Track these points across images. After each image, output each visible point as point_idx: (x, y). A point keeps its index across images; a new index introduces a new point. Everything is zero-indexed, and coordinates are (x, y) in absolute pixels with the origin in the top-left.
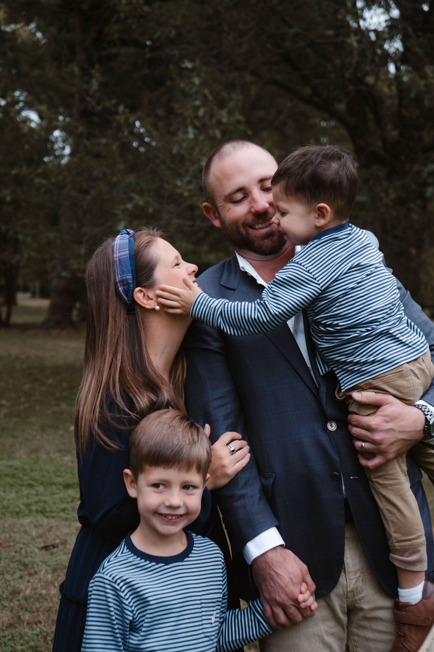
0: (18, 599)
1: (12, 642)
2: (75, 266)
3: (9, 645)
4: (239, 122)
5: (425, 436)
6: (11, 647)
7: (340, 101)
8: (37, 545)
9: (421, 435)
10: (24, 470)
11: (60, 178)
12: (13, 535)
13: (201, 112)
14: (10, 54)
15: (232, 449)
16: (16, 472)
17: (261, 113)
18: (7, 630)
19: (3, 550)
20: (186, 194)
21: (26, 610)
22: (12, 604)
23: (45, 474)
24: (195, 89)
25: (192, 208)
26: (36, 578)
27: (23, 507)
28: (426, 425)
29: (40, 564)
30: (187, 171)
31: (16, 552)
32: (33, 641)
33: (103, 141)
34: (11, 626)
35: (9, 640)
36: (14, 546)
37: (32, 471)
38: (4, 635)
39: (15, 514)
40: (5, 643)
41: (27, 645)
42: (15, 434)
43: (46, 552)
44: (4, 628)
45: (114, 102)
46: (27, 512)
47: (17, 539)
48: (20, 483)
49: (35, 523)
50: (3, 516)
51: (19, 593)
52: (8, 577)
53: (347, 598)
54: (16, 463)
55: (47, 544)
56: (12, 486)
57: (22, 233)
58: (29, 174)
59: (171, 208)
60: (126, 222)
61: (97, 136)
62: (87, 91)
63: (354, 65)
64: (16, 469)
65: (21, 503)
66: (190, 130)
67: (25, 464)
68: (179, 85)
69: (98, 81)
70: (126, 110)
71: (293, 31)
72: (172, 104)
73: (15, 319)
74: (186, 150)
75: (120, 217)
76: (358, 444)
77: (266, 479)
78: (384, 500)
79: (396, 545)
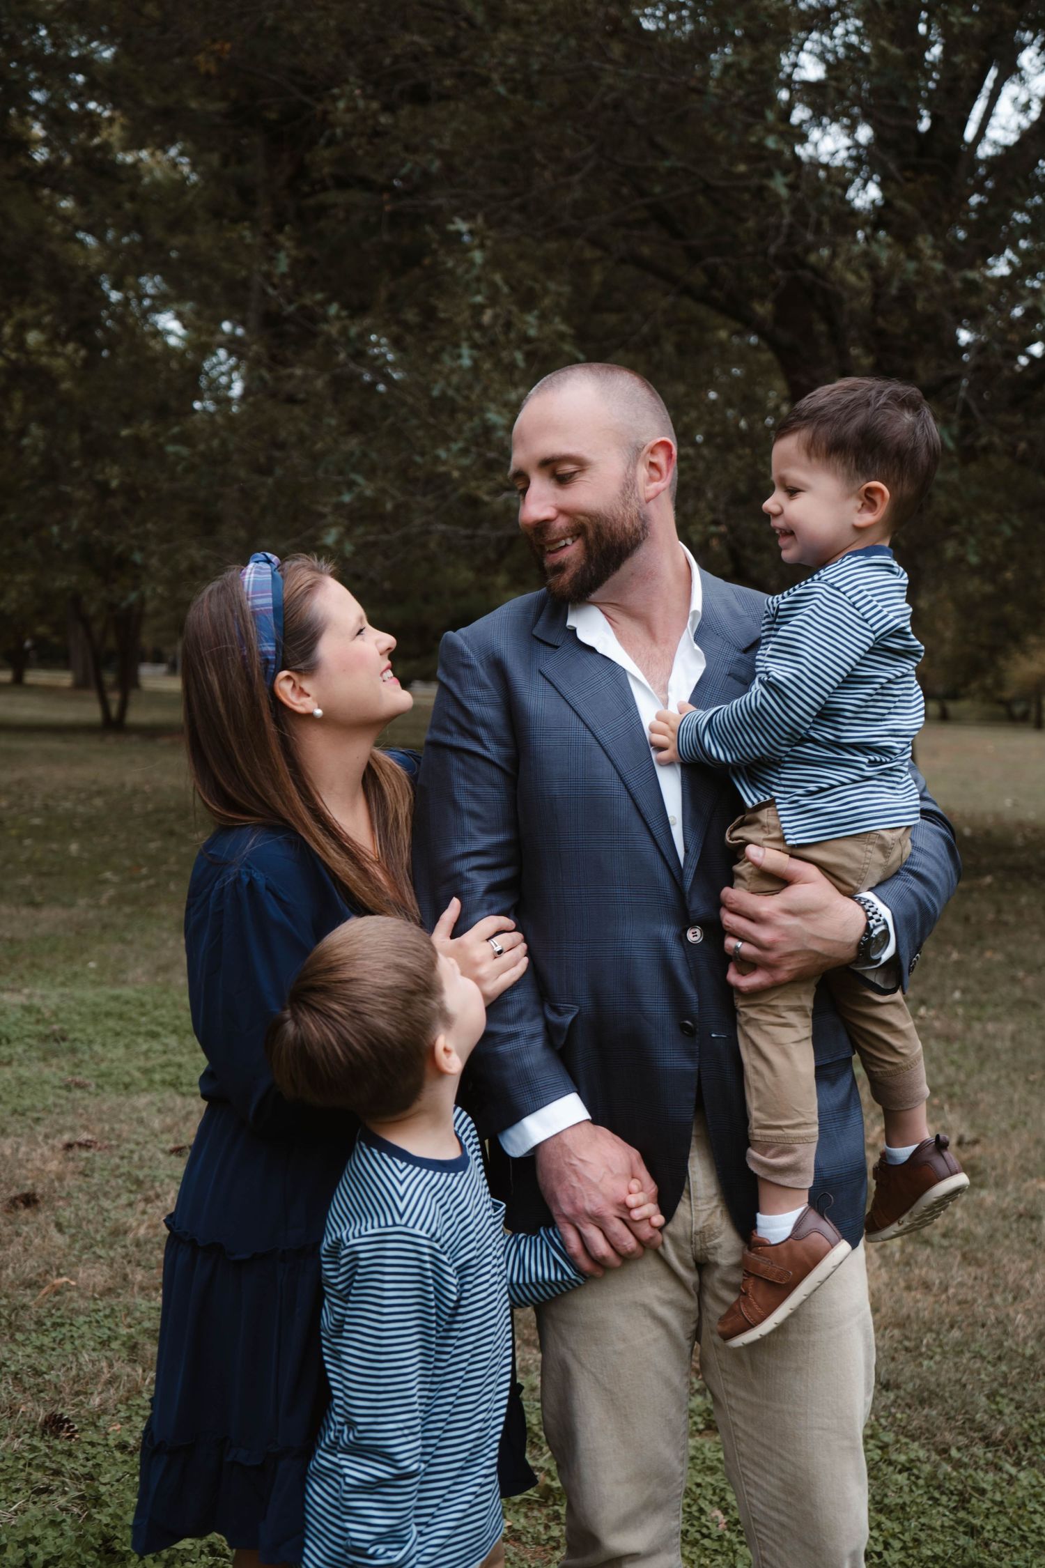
0: (123, 1243)
1: (110, 1320)
3: (104, 1326)
4: (562, 336)
5: (858, 957)
6: (109, 1329)
7: (762, 297)
8: (162, 1146)
9: (850, 953)
10: (142, 1005)
11: (215, 443)
12: (117, 1126)
13: (487, 317)
14: (128, 206)
15: (497, 949)
16: (125, 1008)
17: (612, 319)
18: (101, 1300)
19: (97, 1154)
20: (456, 474)
21: (139, 1264)
22: (112, 1253)
24: (475, 272)
25: (473, 502)
26: (158, 1207)
27: (137, 1074)
28: (864, 935)
29: (167, 1181)
30: (460, 430)
31: (122, 1158)
32: (150, 1319)
33: (298, 372)
34: (109, 1291)
35: (106, 1317)
36: (118, 1146)
37: (156, 1007)
38: (96, 1307)
39: (121, 1087)
40: (97, 1322)
41: (138, 1327)
42: (129, 936)
43: (179, 1159)
44: (96, 1296)
45: (319, 296)
46: (144, 1084)
47: (125, 1135)
48: (134, 1029)
49: (160, 1105)
50: (100, 1091)
51: (126, 1232)
52: (106, 1204)
53: (692, 1243)
54: (127, 992)
55: (181, 1145)
56: (117, 1034)
57: (142, 549)
58: (156, 435)
59: (429, 501)
60: (341, 529)
61: (285, 363)
62: (268, 276)
63: (784, 230)
64: (127, 1002)
65: (132, 1069)
66: (465, 351)
67: (144, 993)
68: (444, 263)
69: (288, 256)
70: (344, 313)
71: (667, 164)
72: (433, 301)
73: (135, 716)
74: (458, 389)
75: (330, 519)
76: (731, 943)
77: (560, 1013)
78: (751, 1049)
79: (757, 1133)
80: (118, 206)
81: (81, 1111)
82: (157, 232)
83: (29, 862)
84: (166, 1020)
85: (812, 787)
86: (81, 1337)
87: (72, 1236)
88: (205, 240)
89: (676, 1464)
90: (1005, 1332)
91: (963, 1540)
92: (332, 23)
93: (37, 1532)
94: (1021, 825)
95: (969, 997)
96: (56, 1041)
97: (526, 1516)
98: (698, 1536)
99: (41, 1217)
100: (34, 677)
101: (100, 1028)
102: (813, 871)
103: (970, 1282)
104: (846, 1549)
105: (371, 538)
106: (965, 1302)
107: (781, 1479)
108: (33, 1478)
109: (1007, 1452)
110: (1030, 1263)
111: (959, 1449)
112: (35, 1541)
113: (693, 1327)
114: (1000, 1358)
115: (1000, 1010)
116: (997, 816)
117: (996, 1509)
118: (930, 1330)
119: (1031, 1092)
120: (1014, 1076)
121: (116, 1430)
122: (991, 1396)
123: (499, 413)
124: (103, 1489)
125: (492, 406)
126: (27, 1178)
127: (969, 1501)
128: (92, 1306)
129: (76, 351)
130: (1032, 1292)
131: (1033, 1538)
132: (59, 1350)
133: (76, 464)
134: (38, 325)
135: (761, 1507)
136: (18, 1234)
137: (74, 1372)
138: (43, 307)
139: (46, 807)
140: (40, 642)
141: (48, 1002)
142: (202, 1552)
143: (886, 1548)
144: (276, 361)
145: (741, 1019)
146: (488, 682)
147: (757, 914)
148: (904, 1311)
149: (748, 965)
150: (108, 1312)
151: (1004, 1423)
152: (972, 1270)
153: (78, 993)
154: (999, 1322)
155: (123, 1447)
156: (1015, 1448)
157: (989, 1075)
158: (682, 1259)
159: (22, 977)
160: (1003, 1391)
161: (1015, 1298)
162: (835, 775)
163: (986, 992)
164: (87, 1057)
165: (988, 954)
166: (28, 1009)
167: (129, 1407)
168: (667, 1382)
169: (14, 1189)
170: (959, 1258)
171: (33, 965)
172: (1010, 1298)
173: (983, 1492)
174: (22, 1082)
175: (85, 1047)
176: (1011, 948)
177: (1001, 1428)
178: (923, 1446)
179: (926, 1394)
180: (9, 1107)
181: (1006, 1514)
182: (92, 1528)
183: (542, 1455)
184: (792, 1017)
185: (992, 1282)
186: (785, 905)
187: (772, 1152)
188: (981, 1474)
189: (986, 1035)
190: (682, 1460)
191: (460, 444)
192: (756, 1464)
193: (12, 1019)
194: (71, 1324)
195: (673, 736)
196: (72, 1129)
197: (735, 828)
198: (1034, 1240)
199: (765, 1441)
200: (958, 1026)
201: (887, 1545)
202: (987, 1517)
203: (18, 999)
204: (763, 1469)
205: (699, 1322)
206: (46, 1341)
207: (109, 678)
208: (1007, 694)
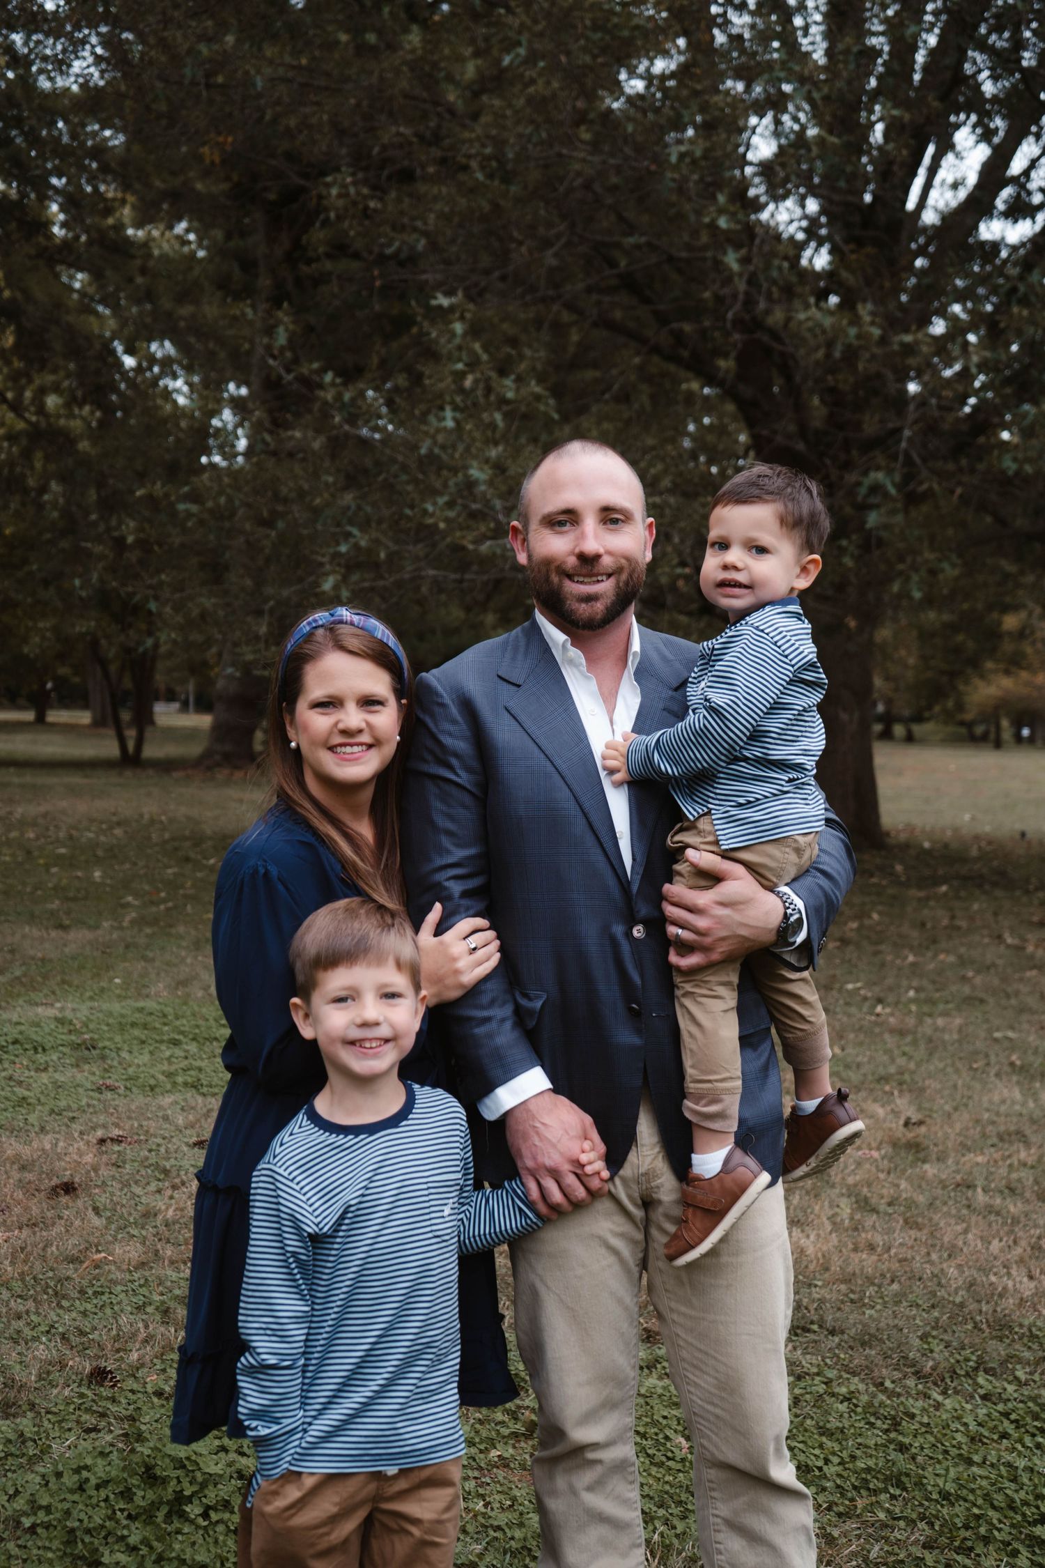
0: (154, 1224)
1: (144, 1289)
2: (250, 657)
3: (139, 1294)
4: (538, 398)
5: (777, 940)
6: (144, 1296)
7: (726, 356)
8: (186, 1140)
10: (165, 1016)
11: (222, 500)
12: (145, 1123)
13: (468, 382)
14: (139, 280)
15: (473, 946)
16: (149, 1019)
17: (590, 374)
18: (136, 1272)
19: (128, 1147)
20: (442, 525)
21: (168, 1241)
22: (144, 1233)
23: (201, 1022)
24: (456, 342)
25: (458, 549)
26: (184, 1193)
27: (161, 1077)
28: (783, 922)
29: (191, 1169)
30: (445, 485)
31: (150, 1151)
32: (179, 1288)
33: (298, 434)
34: (142, 1265)
35: (141, 1286)
36: (147, 1140)
37: (177, 1017)
38: (132, 1278)
39: (147, 1088)
40: (133, 1290)
41: (170, 1295)
42: (150, 955)
44: (132, 1269)
45: (315, 365)
46: (169, 1086)
47: (152, 1131)
48: (158, 1038)
49: (183, 1104)
50: (128, 1093)
51: (156, 1215)
52: (138, 1190)
53: (639, 1183)
54: (150, 1004)
56: (143, 1042)
57: (156, 598)
58: (167, 495)
59: (420, 549)
60: (339, 577)
61: (287, 426)
62: (268, 348)
63: (741, 297)
64: (151, 1014)
65: (158, 1071)
66: (449, 413)
67: (166, 1005)
68: (428, 334)
69: (287, 330)
70: (338, 380)
71: (631, 240)
72: (419, 367)
73: (151, 751)
74: (443, 447)
75: (328, 567)
76: (672, 930)
77: (530, 999)
78: (687, 1016)
79: (691, 1086)
80: (131, 280)
81: (112, 1110)
82: (166, 304)
83: (55, 888)
84: (187, 1029)
85: (741, 800)
86: (119, 1303)
87: (108, 1218)
88: (211, 310)
89: (628, 1369)
90: (939, 1284)
91: (893, 1455)
92: (325, 117)
93: (89, 1461)
94: (977, 838)
95: (923, 995)
96: (88, 1049)
97: (514, 1447)
98: (664, 1459)
99: (80, 1203)
100: (54, 716)
101: (127, 1037)
102: (739, 870)
103: (910, 1243)
104: (771, 1433)
105: (366, 584)
106: (905, 1260)
107: (716, 1378)
108: (83, 1419)
109: (935, 1384)
110: (964, 1225)
111: (893, 1382)
112: (86, 1468)
113: (641, 1255)
114: (933, 1306)
115: (950, 1006)
116: (956, 830)
117: (923, 1430)
118: (873, 1284)
119: (973, 1078)
120: (959, 1064)
121: (153, 1380)
122: (924, 1337)
123: (481, 469)
124: (143, 1428)
125: (475, 463)
126: (66, 1170)
127: (900, 1424)
128: (128, 1277)
129: (92, 413)
130: (965, 1250)
131: (954, 1452)
132: (100, 1314)
133: (94, 517)
134: (56, 389)
135: (699, 1402)
136: (60, 1218)
137: (114, 1332)
138: (62, 373)
139: (71, 837)
140: (61, 682)
141: (79, 1015)
142: (231, 1477)
143: (826, 1464)
144: (278, 424)
145: (678, 993)
146: (459, 718)
147: (695, 905)
148: (850, 1269)
149: (686, 948)
150: (142, 1282)
151: (934, 1359)
152: (913, 1233)
153: (105, 1006)
154: (934, 1275)
155: (159, 1394)
156: (943, 1380)
157: (937, 1064)
158: (630, 1197)
159: (54, 993)
160: (934, 1333)
161: (950, 1256)
162: (760, 790)
163: (937, 990)
164: (115, 1063)
165: (942, 957)
166: (60, 1021)
167: (163, 1361)
168: (620, 1301)
169: (55, 1179)
170: (901, 1222)
171: (64, 982)
172: (945, 1255)
173: (913, 1416)
174: (58, 1086)
175: (114, 1054)
176: (962, 950)
177: (931, 1363)
178: (863, 1380)
179: (866, 1337)
180: (47, 1108)
181: (932, 1433)
182: (136, 1458)
183: (528, 1396)
184: (721, 991)
185: (930, 1242)
186: (718, 899)
187: (703, 1102)
188: (911, 1401)
189: (936, 1029)
190: (634, 1367)
191: (446, 498)
192: (695, 1367)
193: (47, 1030)
194: (111, 1293)
195: (623, 760)
196: (104, 1126)
197: (676, 833)
198: (969, 1207)
199: (702, 1347)
200: (911, 1021)
201: (827, 1461)
202: (915, 1436)
203: (51, 1012)
204: (701, 1370)
205: (646, 1251)
206: (89, 1306)
207: (126, 716)
208: (968, 717)
